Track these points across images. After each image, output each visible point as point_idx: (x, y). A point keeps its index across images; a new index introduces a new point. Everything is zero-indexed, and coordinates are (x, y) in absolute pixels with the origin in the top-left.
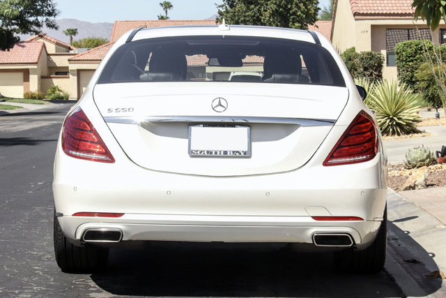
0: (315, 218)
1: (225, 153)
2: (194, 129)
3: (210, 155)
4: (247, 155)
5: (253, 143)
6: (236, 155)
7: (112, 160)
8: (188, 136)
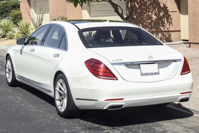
0: (181, 93)
1: (152, 73)
2: (141, 65)
3: (148, 74)
4: (158, 73)
5: (159, 69)
6: (156, 74)
7: (117, 79)
8: (140, 68)
